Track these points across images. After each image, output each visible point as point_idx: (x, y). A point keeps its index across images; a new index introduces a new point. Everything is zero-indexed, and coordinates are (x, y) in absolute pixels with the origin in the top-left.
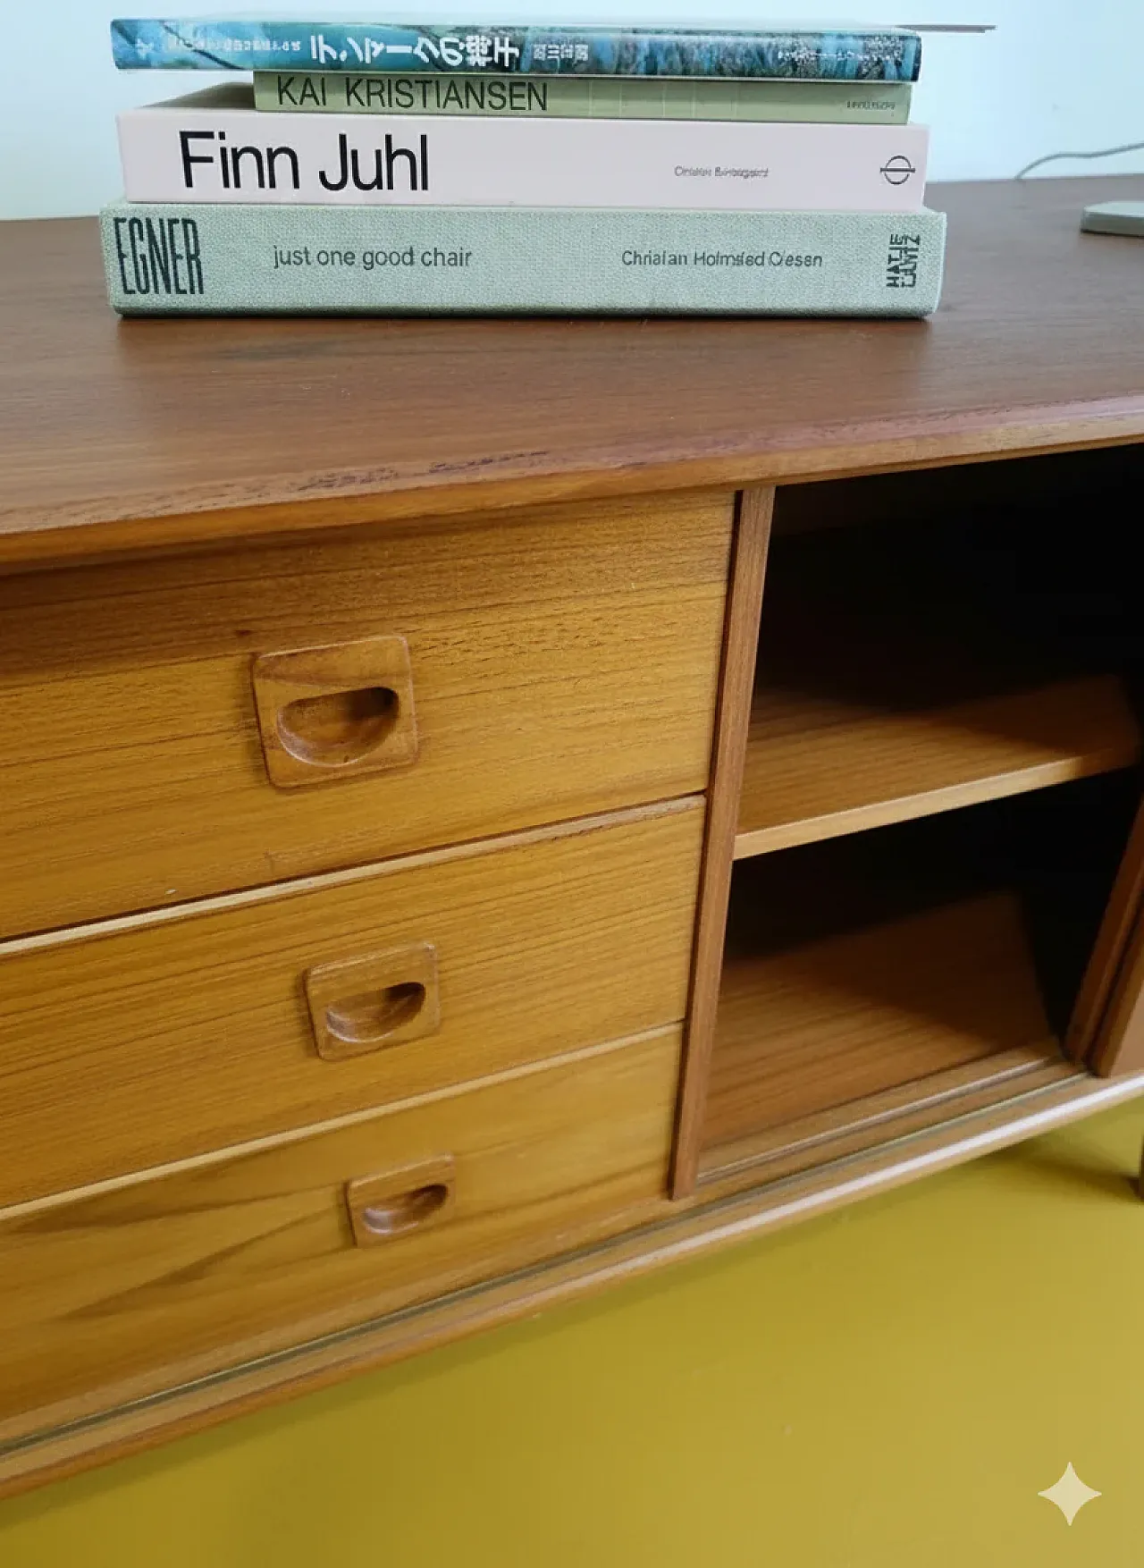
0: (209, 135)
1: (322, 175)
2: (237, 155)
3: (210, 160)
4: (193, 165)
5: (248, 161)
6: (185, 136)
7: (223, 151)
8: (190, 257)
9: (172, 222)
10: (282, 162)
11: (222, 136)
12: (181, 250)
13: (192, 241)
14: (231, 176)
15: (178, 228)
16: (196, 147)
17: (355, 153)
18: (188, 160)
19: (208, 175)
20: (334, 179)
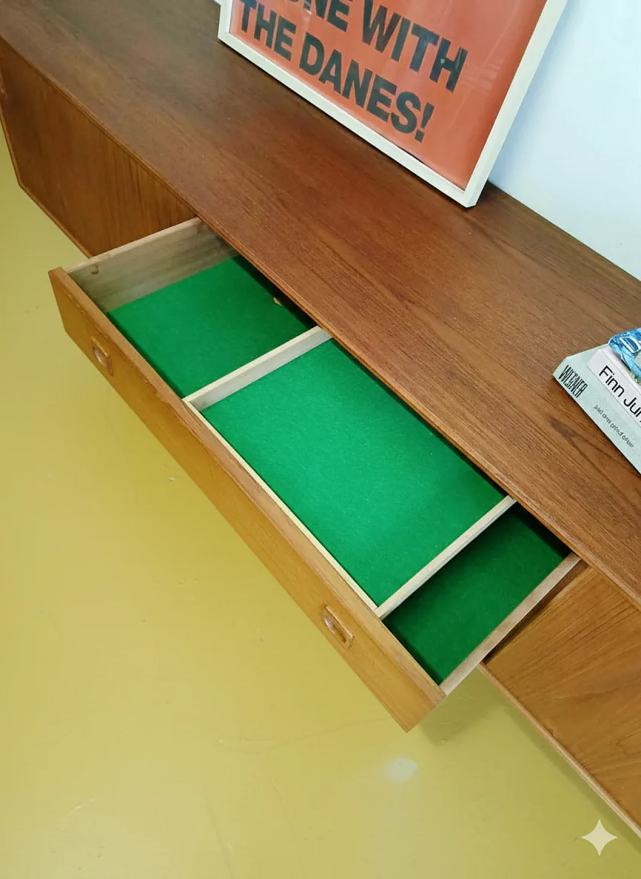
1: (625, 400)
2: (613, 379)
3: (607, 375)
4: (604, 373)
5: (613, 383)
6: (607, 367)
7: (611, 377)
8: (580, 390)
9: (583, 382)
10: (620, 390)
12: (580, 387)
14: (609, 382)
16: (607, 370)
17: (635, 404)
18: (603, 371)
19: (604, 378)
20: (627, 403)
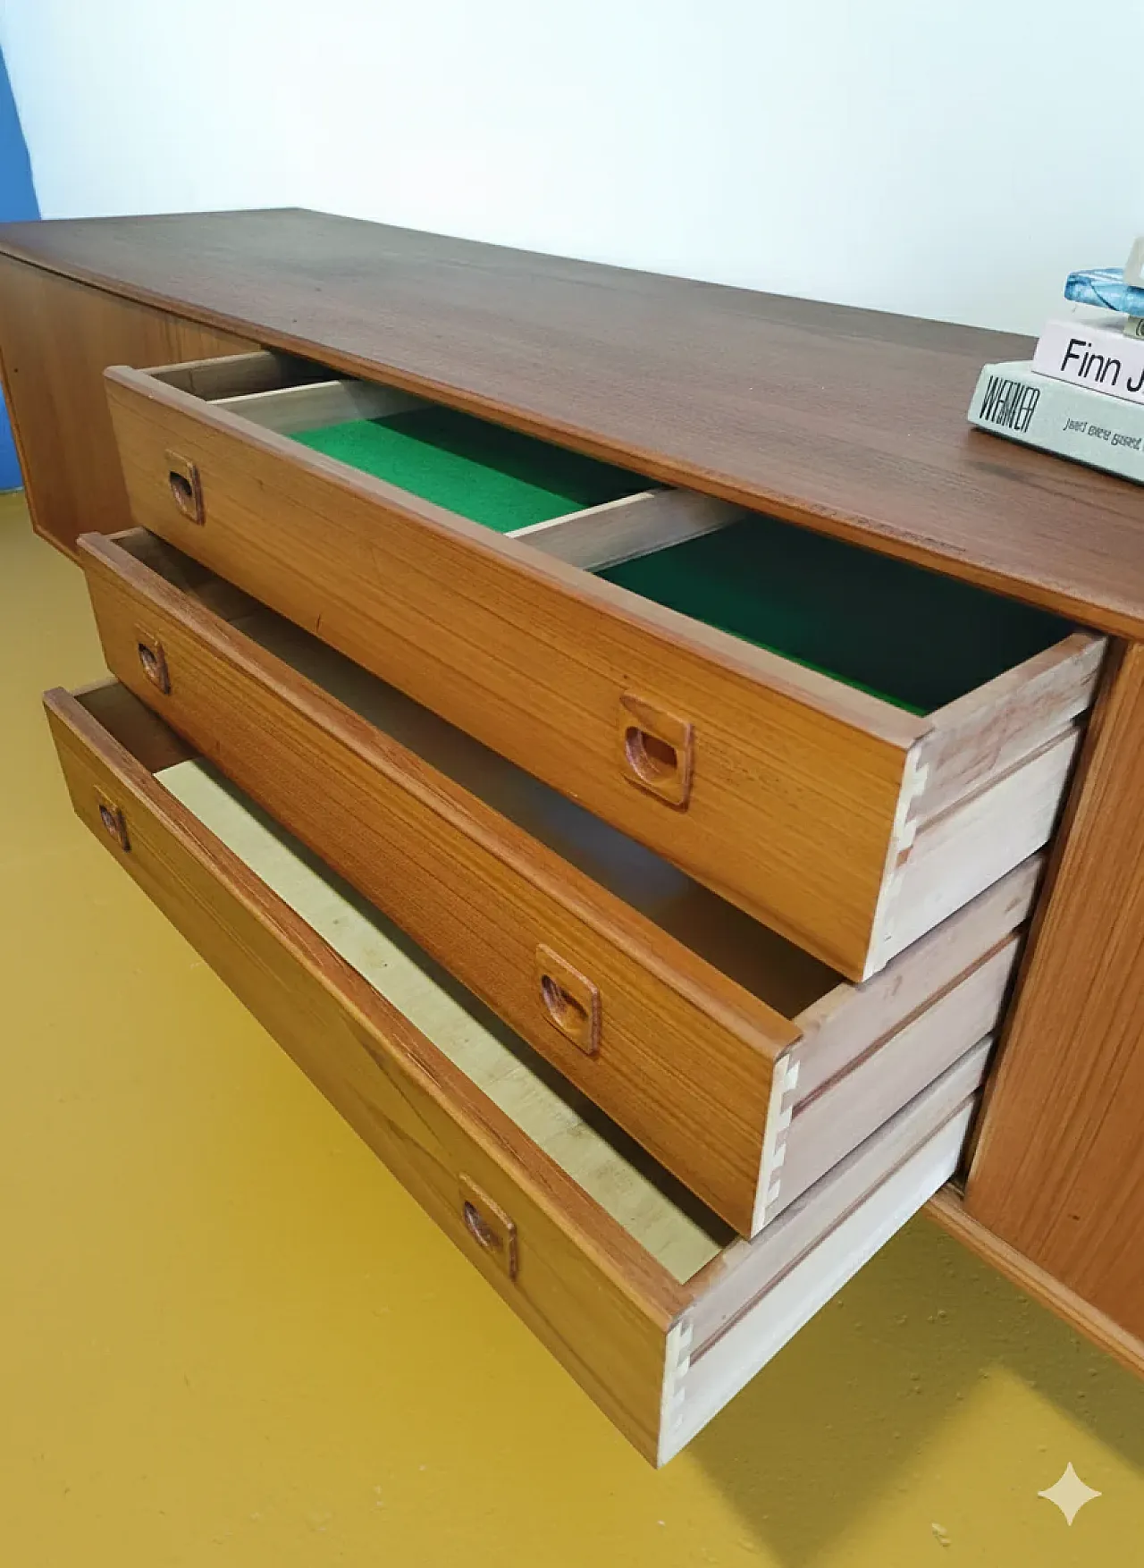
0: (1083, 343)
1: (1130, 381)
2: (1092, 358)
3: (1078, 358)
4: (1068, 359)
5: (1095, 364)
6: (1074, 341)
7: (1087, 354)
10: (1112, 368)
11: (1090, 345)
13: (1034, 399)
14: (1085, 370)
15: (1030, 392)
16: (1076, 349)
18: (1069, 355)
19: (1075, 365)
20: (1134, 385)
